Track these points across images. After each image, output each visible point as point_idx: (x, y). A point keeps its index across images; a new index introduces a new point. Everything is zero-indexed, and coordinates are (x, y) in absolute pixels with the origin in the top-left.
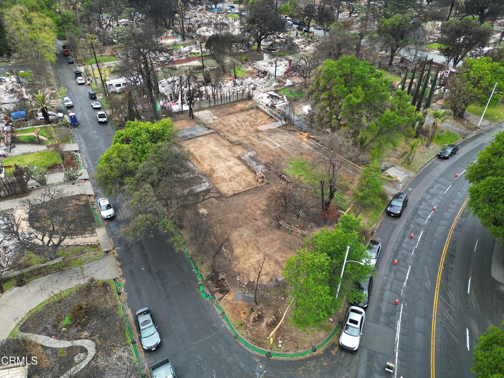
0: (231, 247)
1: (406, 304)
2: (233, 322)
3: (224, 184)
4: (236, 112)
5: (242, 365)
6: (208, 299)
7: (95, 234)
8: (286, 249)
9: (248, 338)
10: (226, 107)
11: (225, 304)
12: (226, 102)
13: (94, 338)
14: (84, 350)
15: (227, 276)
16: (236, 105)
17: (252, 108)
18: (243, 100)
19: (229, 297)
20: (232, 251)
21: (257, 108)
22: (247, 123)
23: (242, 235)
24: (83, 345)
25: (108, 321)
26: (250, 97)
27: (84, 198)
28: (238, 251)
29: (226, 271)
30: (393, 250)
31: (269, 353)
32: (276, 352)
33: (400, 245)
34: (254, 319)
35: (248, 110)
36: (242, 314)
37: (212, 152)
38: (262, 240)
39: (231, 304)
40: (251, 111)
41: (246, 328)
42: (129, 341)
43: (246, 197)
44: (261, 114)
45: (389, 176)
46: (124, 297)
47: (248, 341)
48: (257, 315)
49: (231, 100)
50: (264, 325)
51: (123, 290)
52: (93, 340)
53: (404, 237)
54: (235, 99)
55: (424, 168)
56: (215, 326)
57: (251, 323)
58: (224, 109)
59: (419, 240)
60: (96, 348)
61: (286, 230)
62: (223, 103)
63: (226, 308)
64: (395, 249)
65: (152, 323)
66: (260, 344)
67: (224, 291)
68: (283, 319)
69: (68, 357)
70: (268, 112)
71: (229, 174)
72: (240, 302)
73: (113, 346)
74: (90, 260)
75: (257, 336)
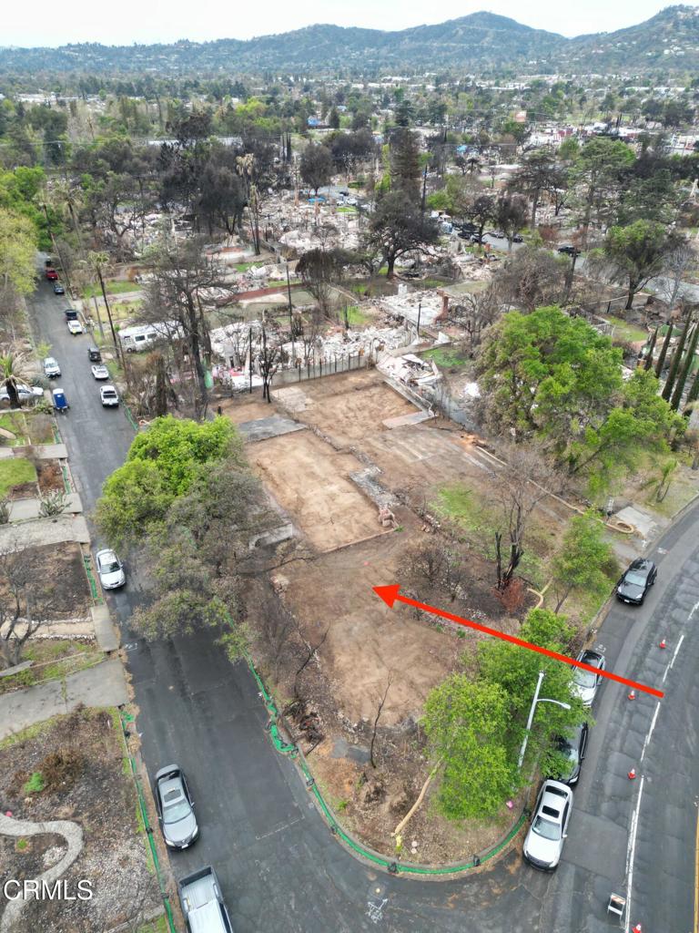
0: (330, 652)
1: (649, 779)
2: (329, 800)
3: (321, 528)
4: (346, 392)
5: (344, 886)
6: (284, 752)
7: (88, 618)
8: (429, 660)
9: (355, 832)
10: (328, 382)
11: (315, 763)
12: (328, 373)
13: (79, 818)
14: (62, 842)
15: (322, 710)
16: (346, 378)
17: (375, 385)
18: (358, 369)
19: (323, 750)
20: (331, 660)
21: (384, 384)
22: (366, 413)
23: (350, 630)
24: (61, 832)
25: (106, 788)
26: (372, 365)
27: (73, 549)
28: (342, 660)
29: (319, 700)
30: (627, 670)
31: (394, 864)
32: (408, 863)
33: (640, 662)
34: (368, 795)
35: (367, 387)
36: (347, 786)
37: (302, 465)
38: (387, 640)
39: (327, 763)
40: (374, 391)
41: (353, 812)
42: (142, 828)
43: (360, 555)
44: (391, 395)
45: (622, 525)
46: (135, 742)
47: (356, 839)
48: (373, 789)
49: (339, 369)
50: (385, 808)
51: (133, 728)
52: (79, 823)
53: (648, 646)
54: (345, 368)
55: (688, 511)
56: (296, 805)
57: (362, 803)
58: (325, 385)
59: (676, 653)
60: (83, 839)
61: (431, 624)
62: (323, 374)
63: (317, 771)
64: (632, 668)
65: (183, 797)
66: (378, 846)
67: (314, 738)
68: (420, 798)
69: (32, 853)
70: (404, 394)
71: (330, 509)
72: (344, 761)
73: (114, 836)
74: (78, 668)
75: (372, 829)
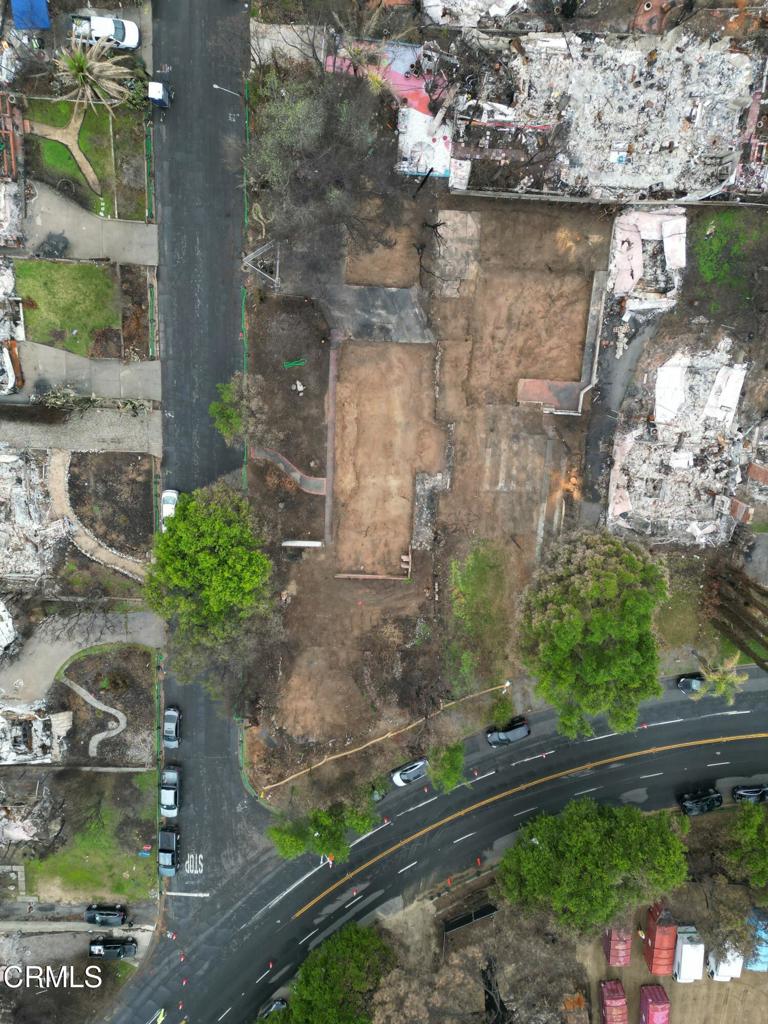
0: (291, 672)
2: (245, 756)
3: (353, 535)
4: (533, 268)
5: (233, 793)
10: (526, 223)
11: (248, 735)
13: (126, 712)
14: (117, 720)
15: (266, 708)
16: (553, 228)
17: (579, 270)
19: (255, 730)
20: (288, 676)
21: (590, 275)
22: (521, 339)
23: (311, 662)
24: (117, 716)
28: (295, 681)
31: (257, 797)
35: (565, 271)
36: (256, 756)
37: (389, 423)
39: (253, 738)
40: (568, 285)
41: (252, 768)
42: (155, 727)
43: (361, 592)
44: (580, 307)
47: (248, 780)
50: (267, 777)
52: (126, 715)
56: (229, 750)
60: (126, 723)
63: (247, 740)
66: (254, 787)
67: (254, 722)
68: (285, 781)
70: (591, 322)
71: (374, 514)
72: (262, 741)
74: (137, 609)
75: (256, 780)
